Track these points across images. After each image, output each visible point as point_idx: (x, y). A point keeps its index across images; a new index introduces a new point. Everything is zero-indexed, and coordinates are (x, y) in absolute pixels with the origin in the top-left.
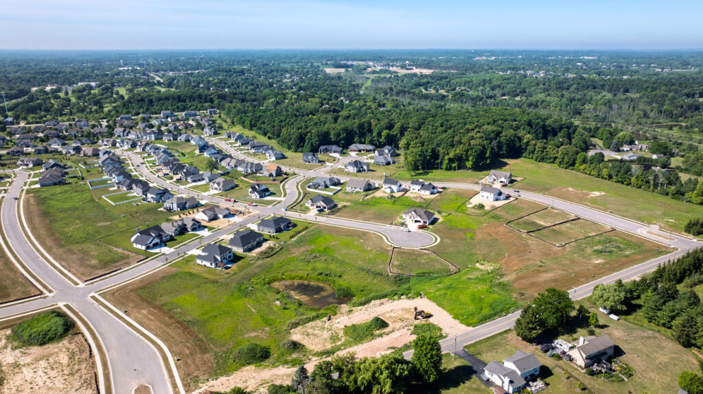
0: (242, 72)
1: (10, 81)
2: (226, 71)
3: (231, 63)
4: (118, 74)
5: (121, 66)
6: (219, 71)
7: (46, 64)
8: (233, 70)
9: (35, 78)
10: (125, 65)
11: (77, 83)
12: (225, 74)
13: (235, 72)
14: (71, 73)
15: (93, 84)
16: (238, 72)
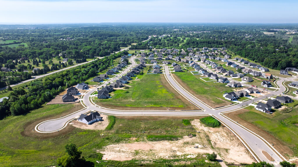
0: (225, 33)
1: (141, 34)
2: (219, 32)
3: (218, 29)
4: (175, 32)
5: (174, 29)
6: (216, 32)
7: (147, 28)
8: (222, 32)
9: (148, 32)
10: (175, 28)
11: (162, 35)
12: (218, 33)
13: (222, 33)
14: (158, 31)
15: (169, 35)
16: (224, 33)
